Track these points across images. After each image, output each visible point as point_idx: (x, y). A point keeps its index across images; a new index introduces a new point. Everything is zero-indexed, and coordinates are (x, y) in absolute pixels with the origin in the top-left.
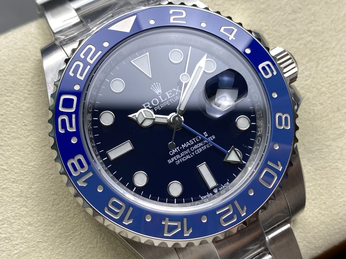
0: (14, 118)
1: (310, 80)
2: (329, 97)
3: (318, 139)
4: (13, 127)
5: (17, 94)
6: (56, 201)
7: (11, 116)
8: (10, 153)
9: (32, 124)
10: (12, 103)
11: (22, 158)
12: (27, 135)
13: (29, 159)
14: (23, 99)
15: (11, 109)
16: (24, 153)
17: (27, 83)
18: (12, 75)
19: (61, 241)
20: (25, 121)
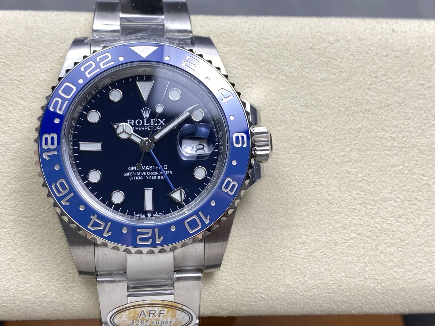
0: (30, 83)
1: (289, 169)
2: (297, 191)
3: (268, 220)
4: (26, 89)
5: (42, 65)
6: (29, 163)
7: (28, 80)
8: (12, 108)
9: (41, 94)
10: (34, 70)
11: (20, 117)
12: (33, 101)
13: (25, 121)
14: (44, 71)
15: (31, 74)
16: (23, 114)
17: (54, 59)
18: (45, 47)
19: (16, 196)
20: (36, 89)
